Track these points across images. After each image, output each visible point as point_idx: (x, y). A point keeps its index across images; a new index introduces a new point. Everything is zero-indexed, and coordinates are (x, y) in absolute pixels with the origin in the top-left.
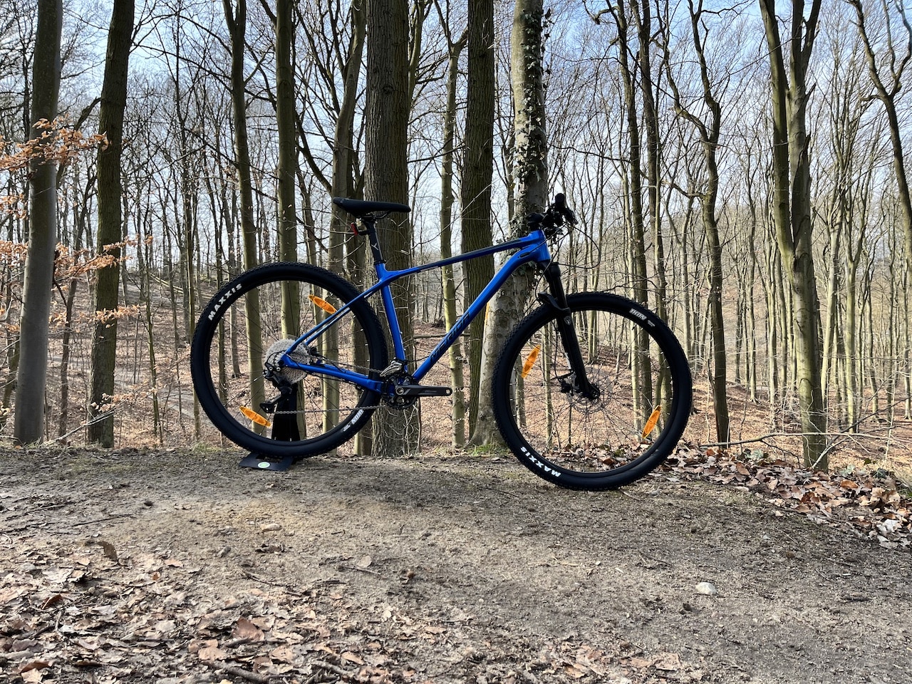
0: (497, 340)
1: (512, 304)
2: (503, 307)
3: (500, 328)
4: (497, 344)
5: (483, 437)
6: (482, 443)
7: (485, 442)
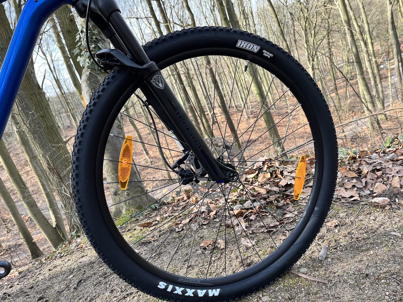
5: (121, 208)
6: (122, 213)
7: (124, 211)
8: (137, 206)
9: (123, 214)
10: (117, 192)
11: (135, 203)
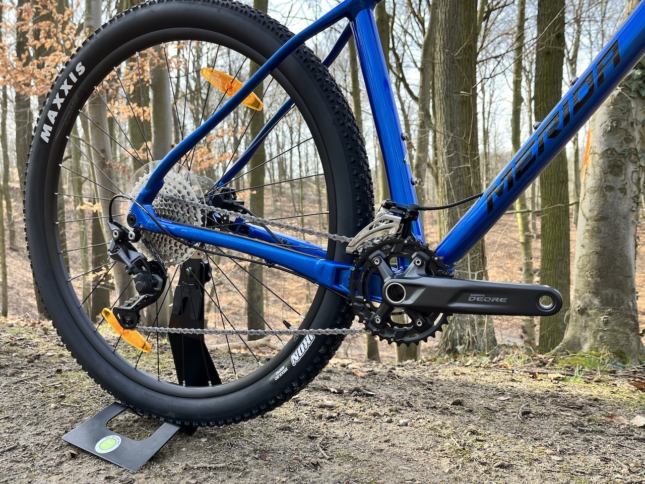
0: (604, 196)
1: (629, 139)
2: (615, 145)
3: (610, 177)
4: (606, 201)
5: (582, 340)
6: (581, 348)
7: (586, 348)
8: (615, 350)
9: (583, 350)
10: (586, 309)
11: (613, 342)
